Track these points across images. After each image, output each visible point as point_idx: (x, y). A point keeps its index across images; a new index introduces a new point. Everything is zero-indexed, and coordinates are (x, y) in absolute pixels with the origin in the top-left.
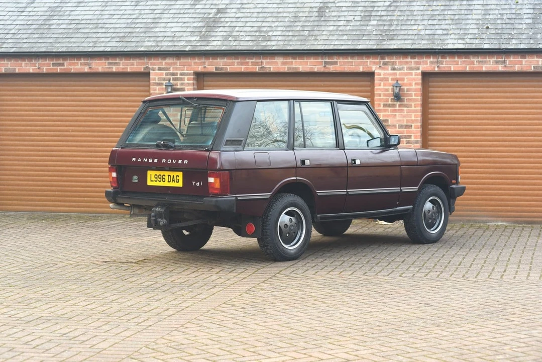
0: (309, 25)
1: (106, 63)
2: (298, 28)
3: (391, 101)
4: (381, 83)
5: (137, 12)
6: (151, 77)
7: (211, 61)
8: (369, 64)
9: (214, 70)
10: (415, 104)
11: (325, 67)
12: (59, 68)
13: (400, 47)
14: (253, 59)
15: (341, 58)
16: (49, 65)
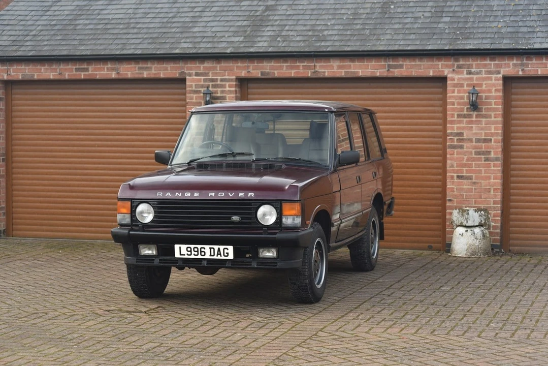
0: (371, 22)
1: (135, 67)
2: (358, 27)
3: (467, 111)
4: (454, 90)
5: (174, 10)
6: (187, 83)
7: (256, 64)
8: (440, 68)
9: (259, 75)
10: (494, 114)
11: (388, 70)
12: (82, 73)
13: (477, 48)
14: (304, 63)
15: (408, 60)
16: (71, 70)
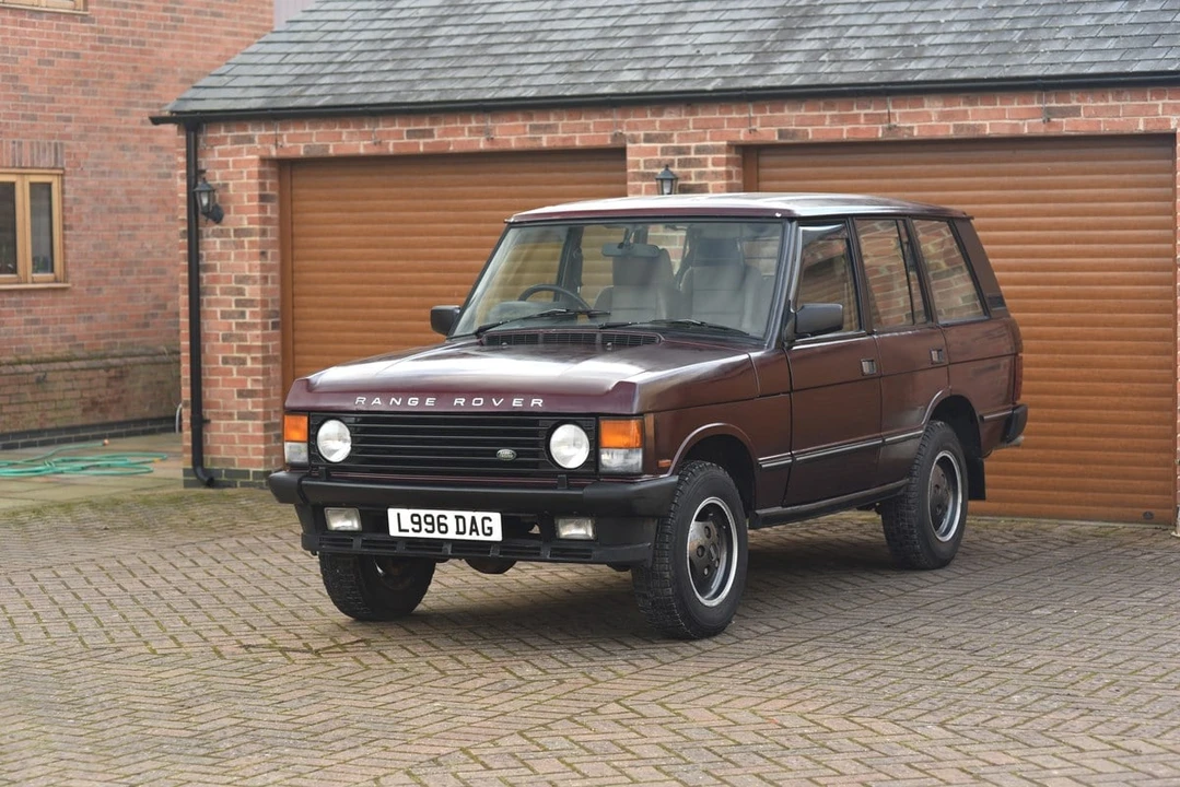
1: (525, 126)
6: (630, 158)
7: (768, 114)
8: (1160, 112)
9: (776, 138)
11: (1047, 121)
12: (422, 141)
14: (869, 108)
15: (1089, 98)
16: (399, 135)
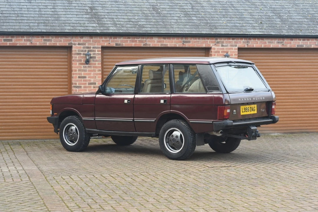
4: (215, 54)
6: (73, 49)
7: (113, 39)
8: (208, 43)
9: (115, 45)
11: (183, 44)
13: (227, 33)
15: (193, 39)
16: (1, 40)
